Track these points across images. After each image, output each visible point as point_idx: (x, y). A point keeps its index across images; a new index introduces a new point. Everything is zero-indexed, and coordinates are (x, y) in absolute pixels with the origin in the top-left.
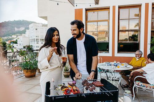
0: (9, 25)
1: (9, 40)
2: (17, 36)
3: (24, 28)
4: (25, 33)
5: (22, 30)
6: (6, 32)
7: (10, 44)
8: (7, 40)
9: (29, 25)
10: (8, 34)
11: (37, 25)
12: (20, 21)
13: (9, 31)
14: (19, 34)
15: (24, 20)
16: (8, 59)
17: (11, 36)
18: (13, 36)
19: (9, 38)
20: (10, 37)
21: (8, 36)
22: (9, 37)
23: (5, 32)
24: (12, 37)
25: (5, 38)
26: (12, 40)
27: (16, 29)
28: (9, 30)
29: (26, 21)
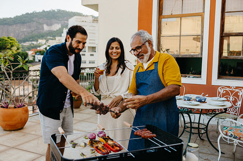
0: (34, 19)
1: (33, 48)
2: (47, 41)
3: (60, 24)
4: (61, 36)
5: (55, 30)
6: (29, 33)
7: (34, 57)
8: (29, 49)
9: (69, 20)
10: (32, 38)
11: (83, 19)
12: (54, 11)
13: (32, 31)
14: (51, 38)
15: (59, 10)
17: (37, 41)
18: (40, 41)
19: (32, 45)
20: (35, 43)
21: (32, 41)
22: (33, 42)
23: (25, 33)
24: (38, 43)
25: (27, 44)
26: (38, 49)
27: (46, 28)
28: (33, 29)
29: (63, 11)
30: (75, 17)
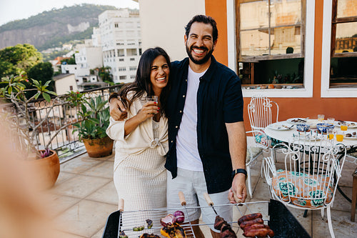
0: (54, 19)
1: (57, 55)
2: (74, 45)
3: (88, 23)
4: (91, 38)
5: (83, 30)
6: (50, 38)
7: (60, 67)
8: (53, 58)
9: (100, 16)
10: (55, 43)
11: (118, 13)
12: (78, 6)
13: (54, 35)
14: (79, 41)
15: (86, 4)
16: (60, 102)
17: (62, 46)
18: (65, 46)
19: (56, 53)
20: (59, 49)
21: (54, 47)
22: (57, 49)
23: (45, 37)
24: (63, 49)
25: (49, 52)
26: (64, 56)
27: (71, 29)
28: (54, 32)
29: (90, 5)
30: (106, 12)
